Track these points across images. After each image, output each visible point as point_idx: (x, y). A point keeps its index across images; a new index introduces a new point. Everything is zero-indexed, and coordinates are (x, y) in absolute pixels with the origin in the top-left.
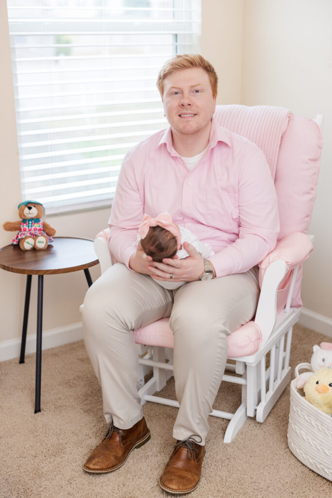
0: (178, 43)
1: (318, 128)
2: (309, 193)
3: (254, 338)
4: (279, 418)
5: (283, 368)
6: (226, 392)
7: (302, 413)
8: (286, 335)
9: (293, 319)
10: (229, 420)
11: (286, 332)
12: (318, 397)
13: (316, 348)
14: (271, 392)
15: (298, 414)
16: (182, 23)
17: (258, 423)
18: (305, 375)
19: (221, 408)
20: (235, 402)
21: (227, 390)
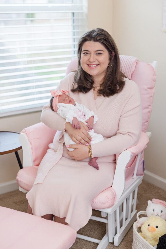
0: (75, 18)
1: (153, 69)
2: (148, 108)
3: (111, 197)
4: (128, 243)
5: (132, 211)
6: (98, 225)
7: (139, 244)
8: (134, 192)
9: (138, 183)
10: (98, 244)
11: (134, 190)
12: (149, 234)
13: (149, 202)
14: (124, 227)
15: (137, 244)
16: (77, 6)
17: (115, 246)
18: (143, 219)
19: (94, 235)
20: (103, 232)
21: (98, 224)
